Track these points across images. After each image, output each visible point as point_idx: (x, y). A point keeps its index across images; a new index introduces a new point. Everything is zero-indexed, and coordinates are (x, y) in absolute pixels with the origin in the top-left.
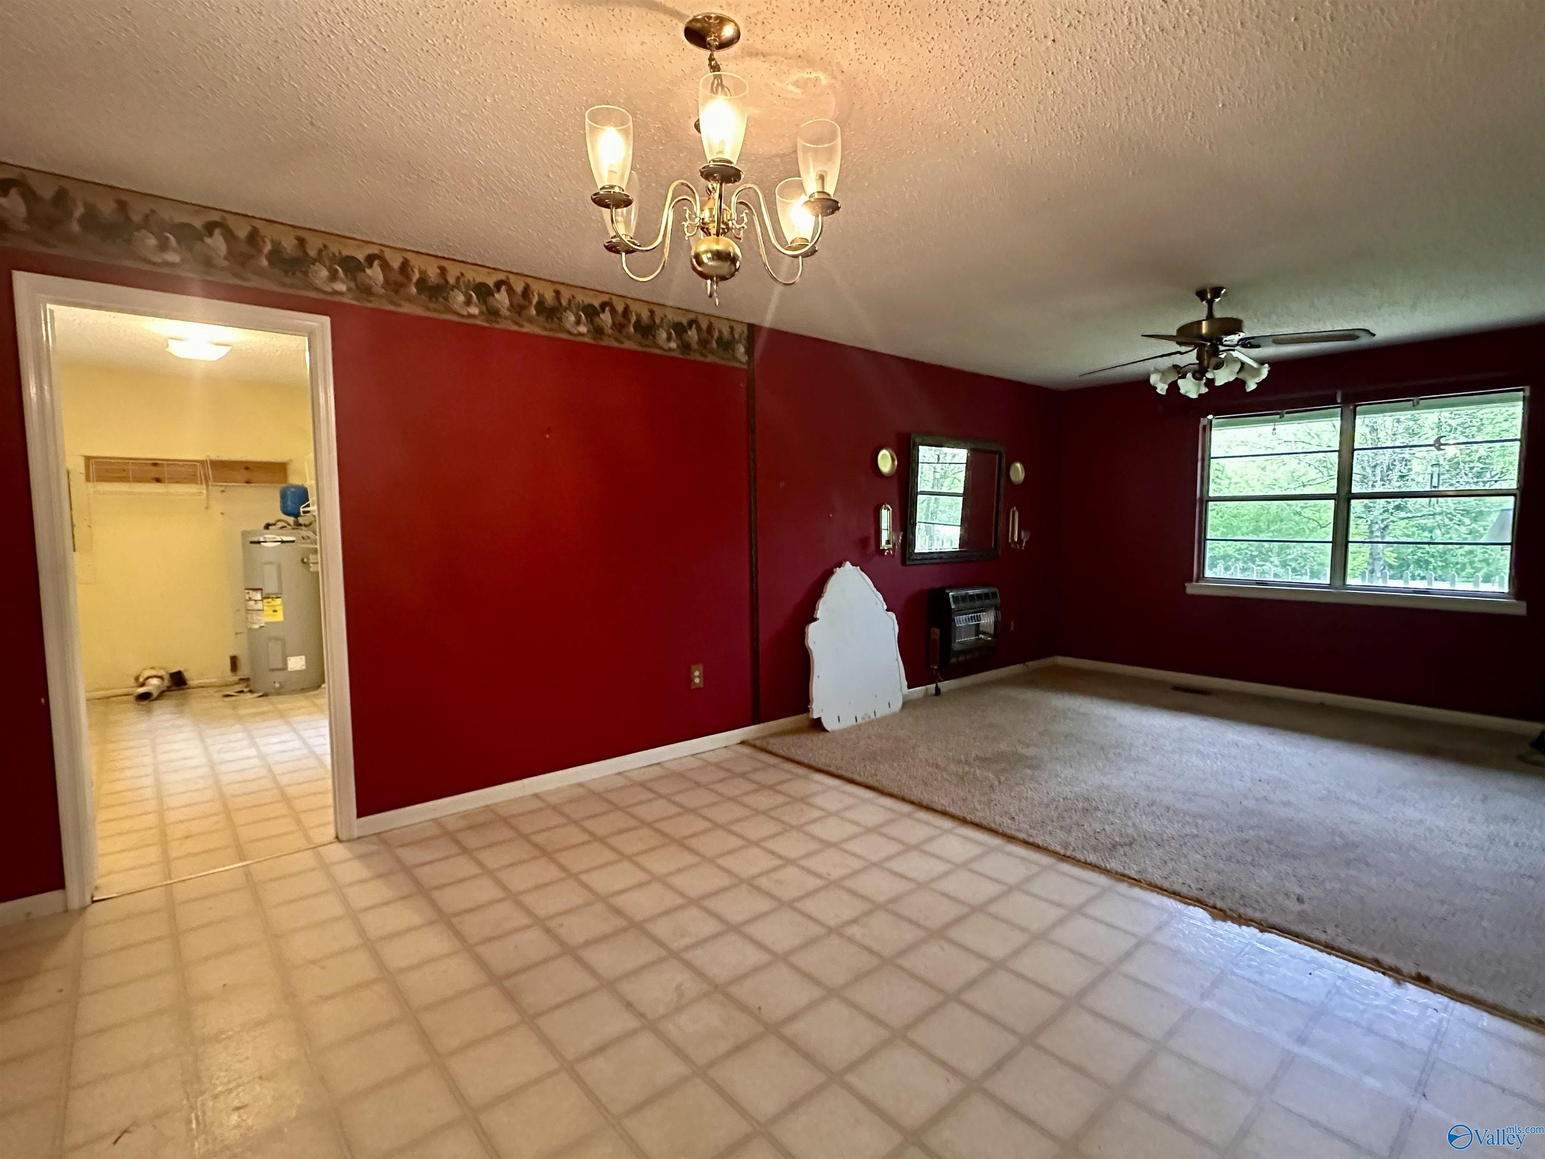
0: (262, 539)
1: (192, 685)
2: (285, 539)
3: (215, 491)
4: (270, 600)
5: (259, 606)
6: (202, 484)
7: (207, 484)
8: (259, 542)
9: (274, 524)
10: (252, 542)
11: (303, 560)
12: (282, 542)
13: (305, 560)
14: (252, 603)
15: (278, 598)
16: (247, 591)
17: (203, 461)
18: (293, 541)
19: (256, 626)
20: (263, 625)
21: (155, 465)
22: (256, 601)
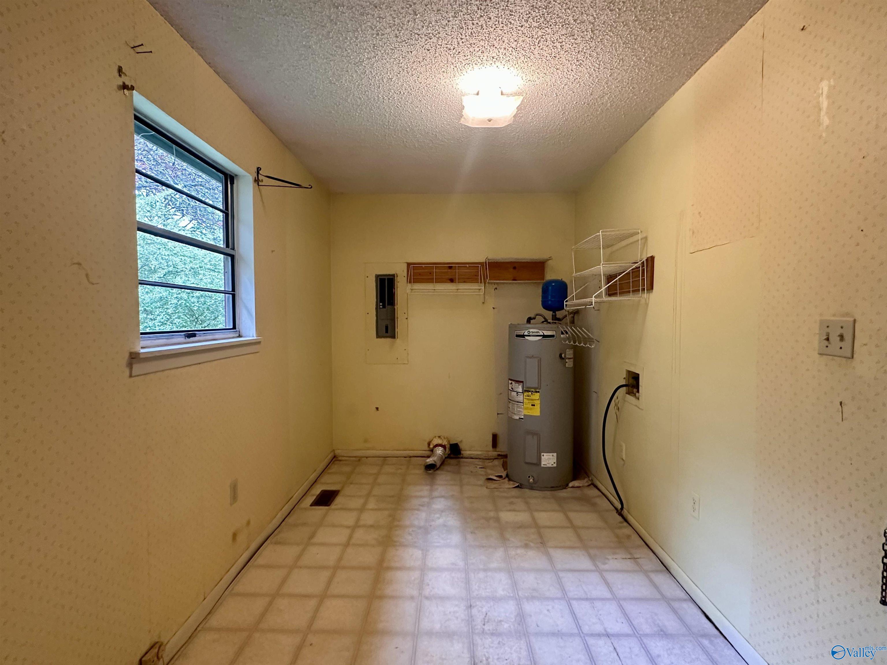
0: (526, 333)
1: (465, 455)
2: (546, 333)
3: (491, 289)
4: (530, 393)
5: (520, 398)
6: (481, 282)
7: (485, 283)
8: (523, 336)
9: (534, 318)
10: (518, 336)
11: (560, 356)
12: (544, 336)
13: (563, 355)
14: (514, 394)
15: (536, 392)
16: (510, 382)
17: (483, 263)
18: (553, 336)
19: (517, 417)
20: (522, 417)
21: (450, 268)
22: (517, 392)
